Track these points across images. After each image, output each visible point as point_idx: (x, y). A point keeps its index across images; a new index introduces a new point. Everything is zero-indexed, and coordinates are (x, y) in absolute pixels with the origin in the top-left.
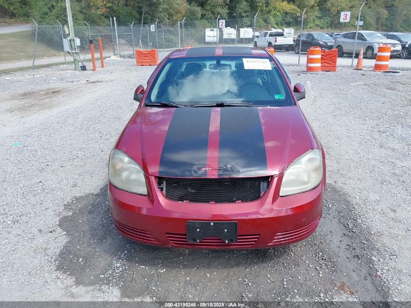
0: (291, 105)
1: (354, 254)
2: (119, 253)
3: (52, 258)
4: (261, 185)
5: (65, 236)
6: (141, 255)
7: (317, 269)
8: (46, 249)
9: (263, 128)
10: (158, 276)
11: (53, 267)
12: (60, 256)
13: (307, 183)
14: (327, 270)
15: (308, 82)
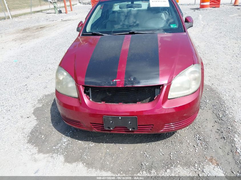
0: (182, 32)
1: (221, 136)
2: (67, 132)
3: (26, 134)
4: (156, 90)
5: (35, 120)
6: (80, 134)
7: (194, 146)
8: (23, 129)
9: (159, 49)
10: (89, 148)
11: (26, 141)
12: (31, 133)
13: (189, 89)
14: (201, 148)
15: (200, 16)
